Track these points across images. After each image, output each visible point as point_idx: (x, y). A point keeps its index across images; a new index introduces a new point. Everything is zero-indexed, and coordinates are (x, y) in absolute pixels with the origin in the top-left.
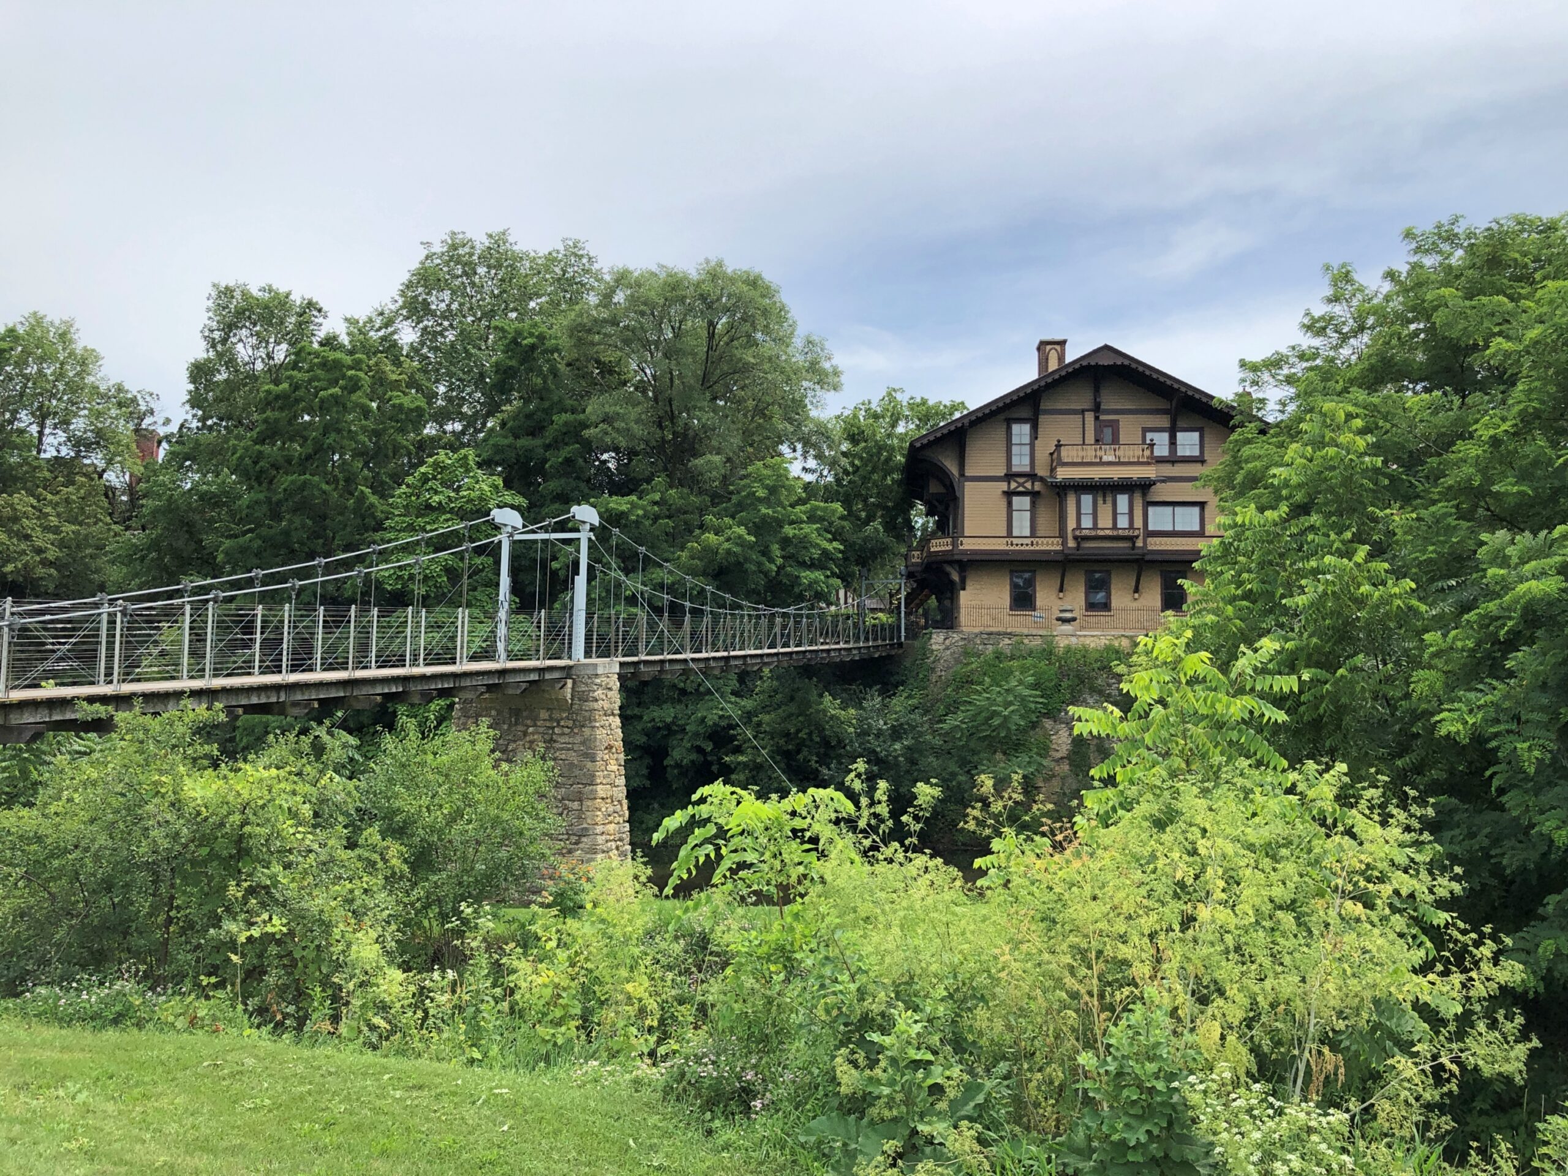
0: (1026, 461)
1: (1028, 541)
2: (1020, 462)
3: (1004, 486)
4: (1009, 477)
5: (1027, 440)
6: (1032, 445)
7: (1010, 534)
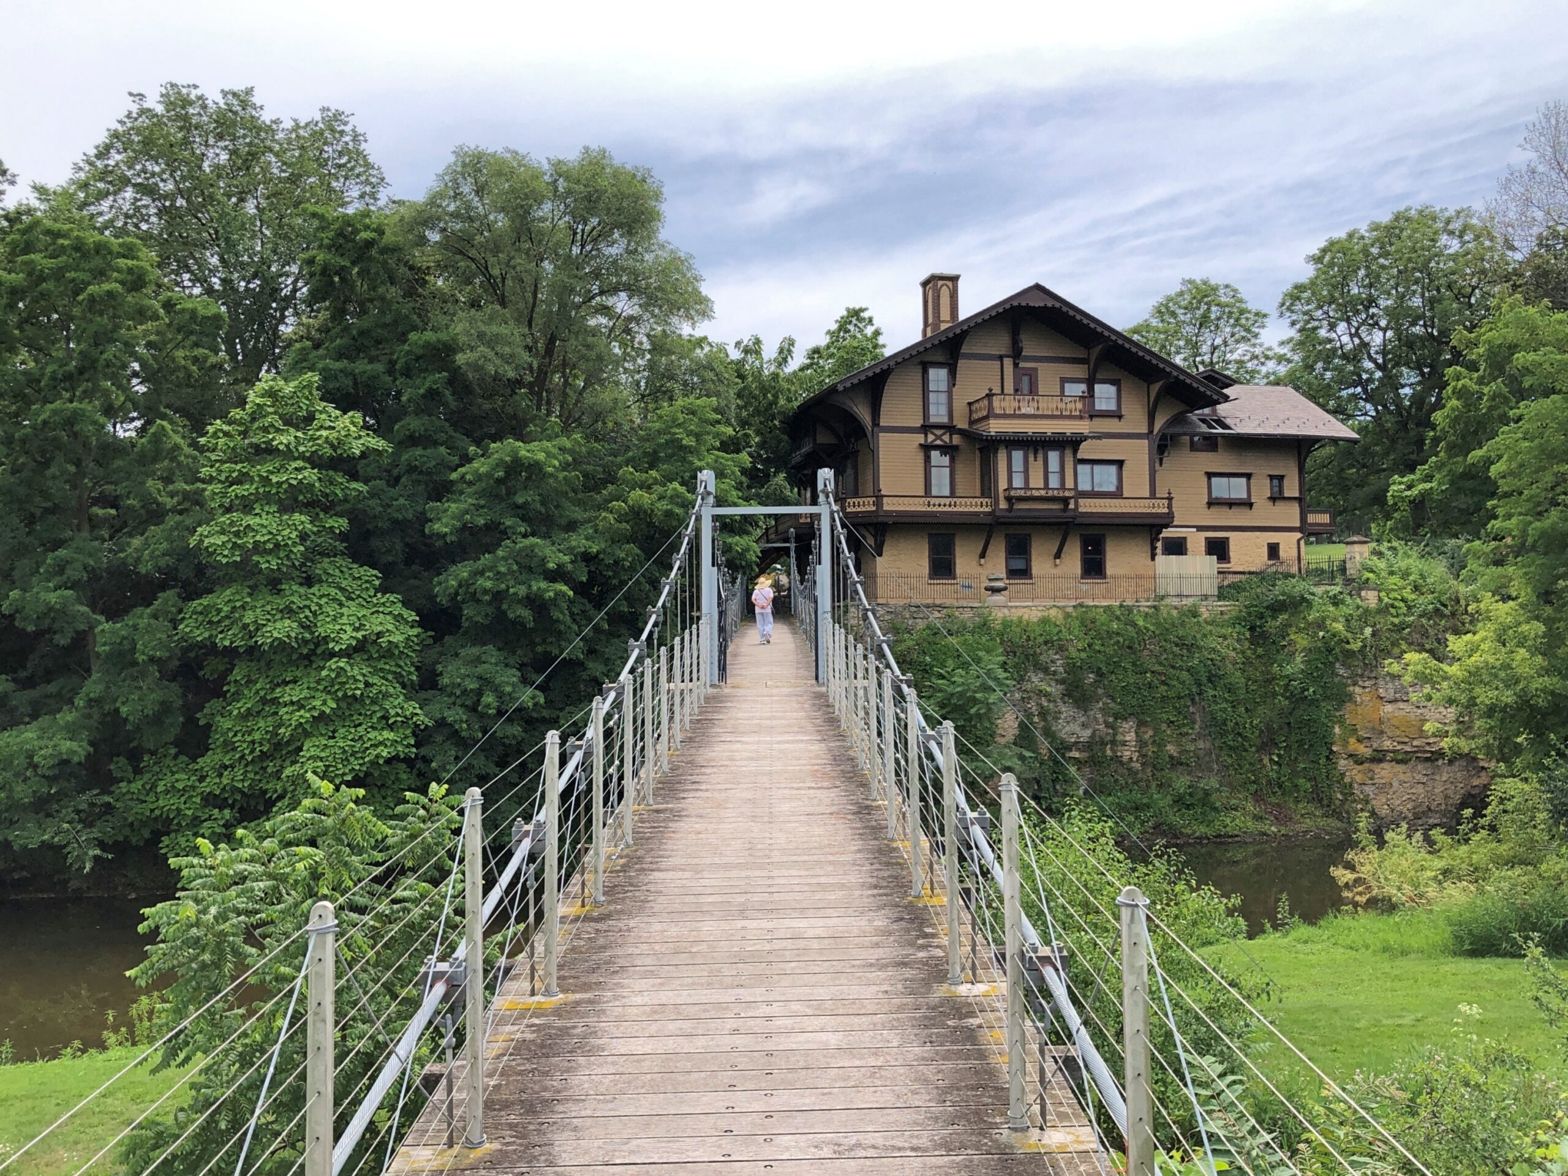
0: (943, 410)
1: (947, 501)
2: (938, 414)
3: (920, 438)
4: (926, 428)
5: (944, 387)
6: (950, 393)
7: (928, 492)
